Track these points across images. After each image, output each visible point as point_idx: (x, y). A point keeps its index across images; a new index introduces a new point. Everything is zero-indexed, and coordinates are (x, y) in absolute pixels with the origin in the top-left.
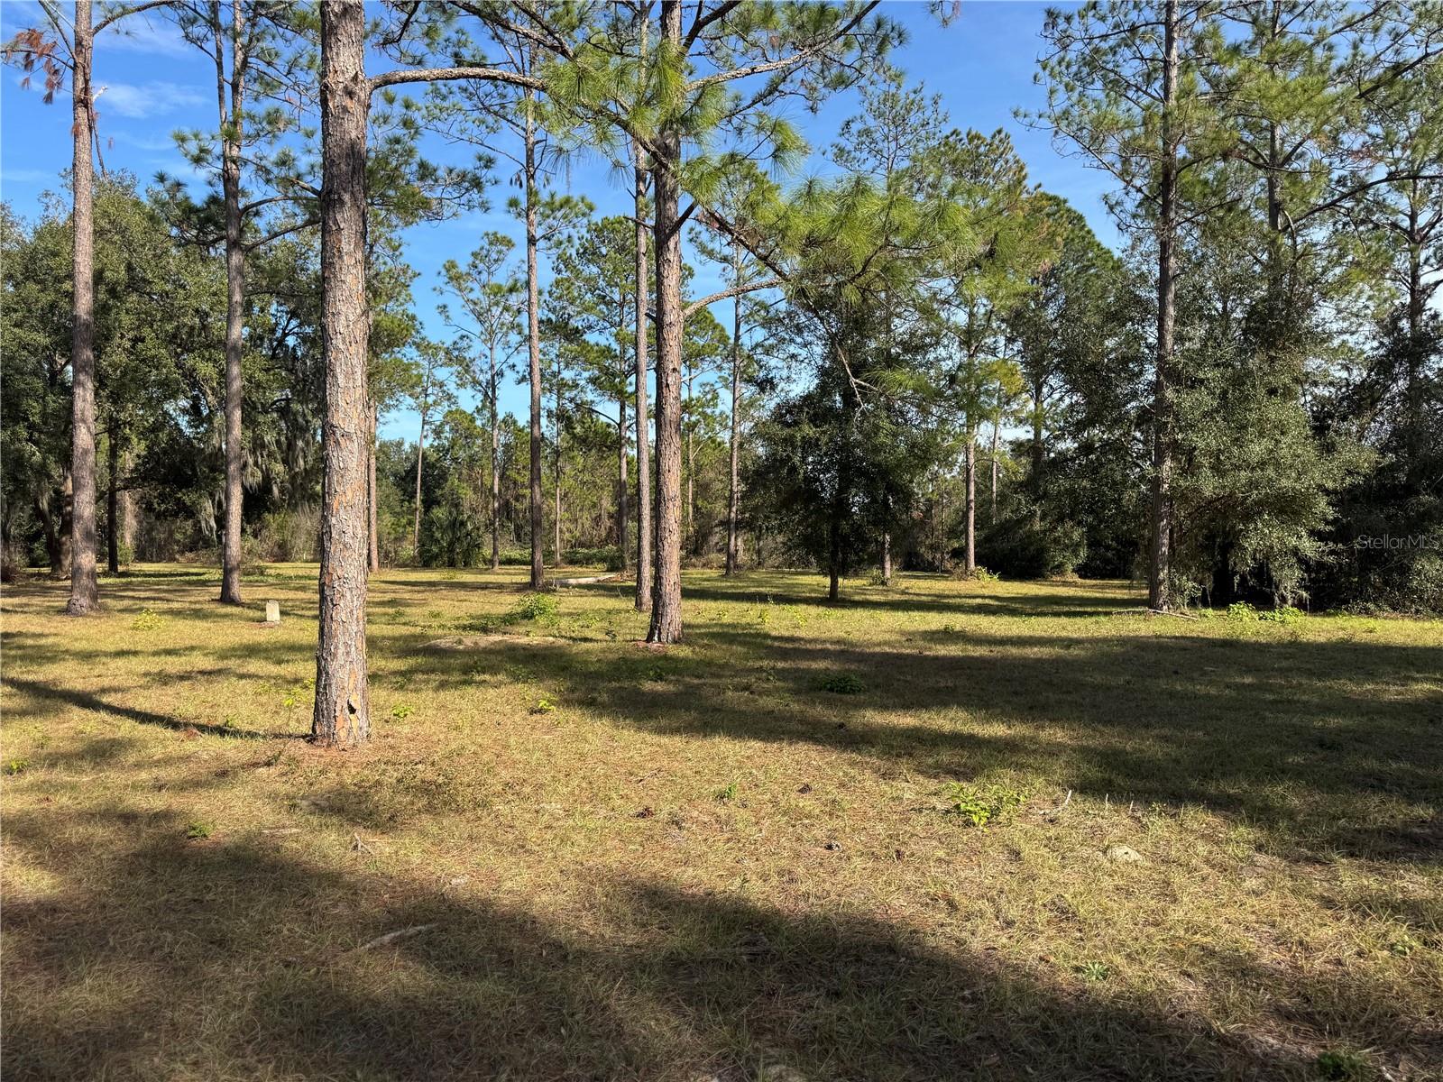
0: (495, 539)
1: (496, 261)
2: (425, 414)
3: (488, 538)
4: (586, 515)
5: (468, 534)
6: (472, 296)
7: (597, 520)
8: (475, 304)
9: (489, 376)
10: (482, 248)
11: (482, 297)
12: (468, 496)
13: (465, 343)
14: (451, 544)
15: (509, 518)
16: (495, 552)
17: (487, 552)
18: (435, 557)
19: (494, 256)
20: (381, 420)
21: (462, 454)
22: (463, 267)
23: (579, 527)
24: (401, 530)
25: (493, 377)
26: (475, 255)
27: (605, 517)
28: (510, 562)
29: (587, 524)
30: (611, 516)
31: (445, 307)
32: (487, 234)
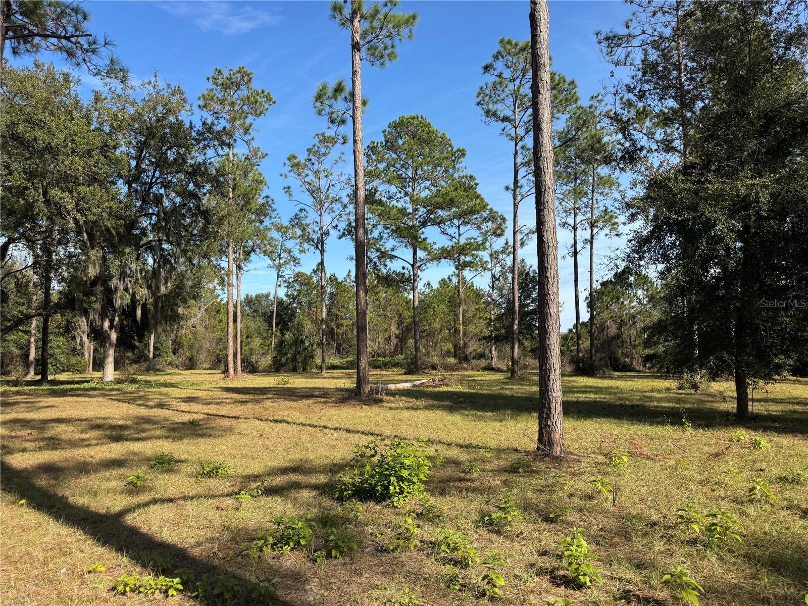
0: (323, 352)
1: (324, 155)
2: (279, 270)
3: (319, 352)
4: (381, 336)
5: (306, 349)
6: (307, 179)
7: (388, 339)
8: (310, 184)
9: (319, 235)
10: (314, 146)
11: (314, 179)
12: (308, 326)
13: (303, 214)
14: (294, 356)
15: (332, 339)
16: (323, 361)
17: (318, 361)
18: (284, 365)
19: (323, 150)
20: (245, 268)
21: (304, 300)
22: (302, 158)
23: (377, 344)
24: (266, 348)
25: (322, 235)
26: (309, 150)
27: (393, 337)
28: (334, 367)
29: (382, 341)
30: (397, 337)
31: (289, 188)
32: (317, 135)
